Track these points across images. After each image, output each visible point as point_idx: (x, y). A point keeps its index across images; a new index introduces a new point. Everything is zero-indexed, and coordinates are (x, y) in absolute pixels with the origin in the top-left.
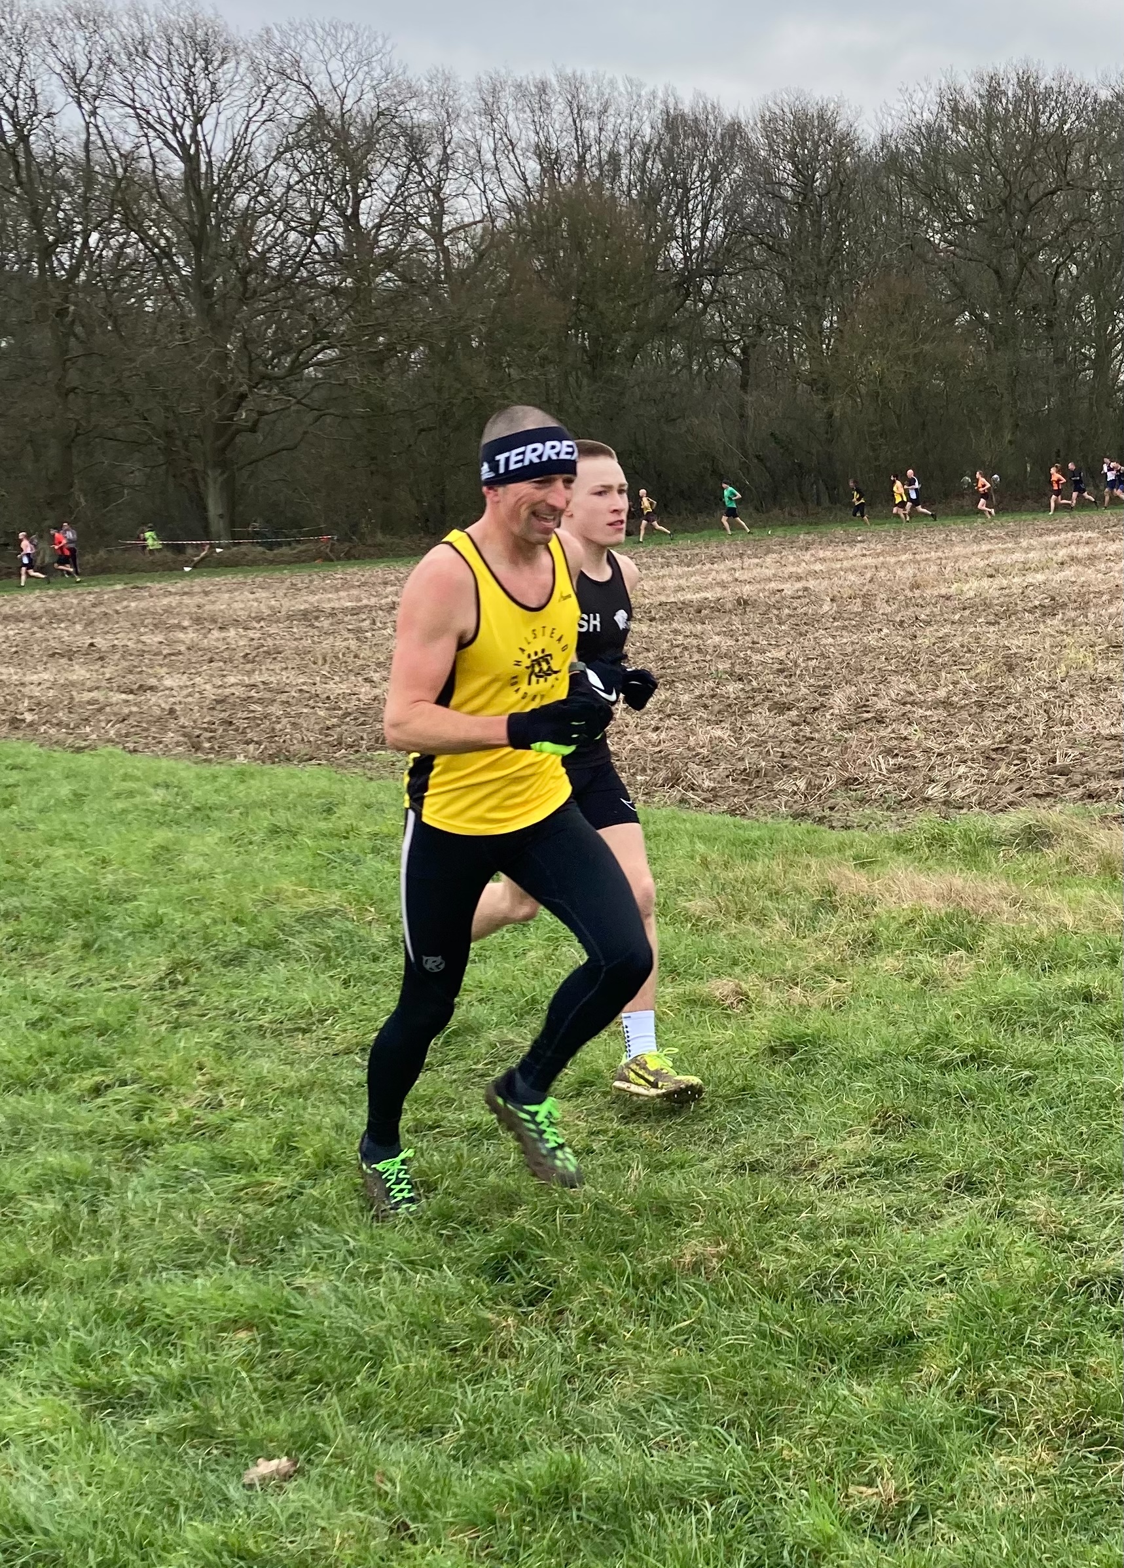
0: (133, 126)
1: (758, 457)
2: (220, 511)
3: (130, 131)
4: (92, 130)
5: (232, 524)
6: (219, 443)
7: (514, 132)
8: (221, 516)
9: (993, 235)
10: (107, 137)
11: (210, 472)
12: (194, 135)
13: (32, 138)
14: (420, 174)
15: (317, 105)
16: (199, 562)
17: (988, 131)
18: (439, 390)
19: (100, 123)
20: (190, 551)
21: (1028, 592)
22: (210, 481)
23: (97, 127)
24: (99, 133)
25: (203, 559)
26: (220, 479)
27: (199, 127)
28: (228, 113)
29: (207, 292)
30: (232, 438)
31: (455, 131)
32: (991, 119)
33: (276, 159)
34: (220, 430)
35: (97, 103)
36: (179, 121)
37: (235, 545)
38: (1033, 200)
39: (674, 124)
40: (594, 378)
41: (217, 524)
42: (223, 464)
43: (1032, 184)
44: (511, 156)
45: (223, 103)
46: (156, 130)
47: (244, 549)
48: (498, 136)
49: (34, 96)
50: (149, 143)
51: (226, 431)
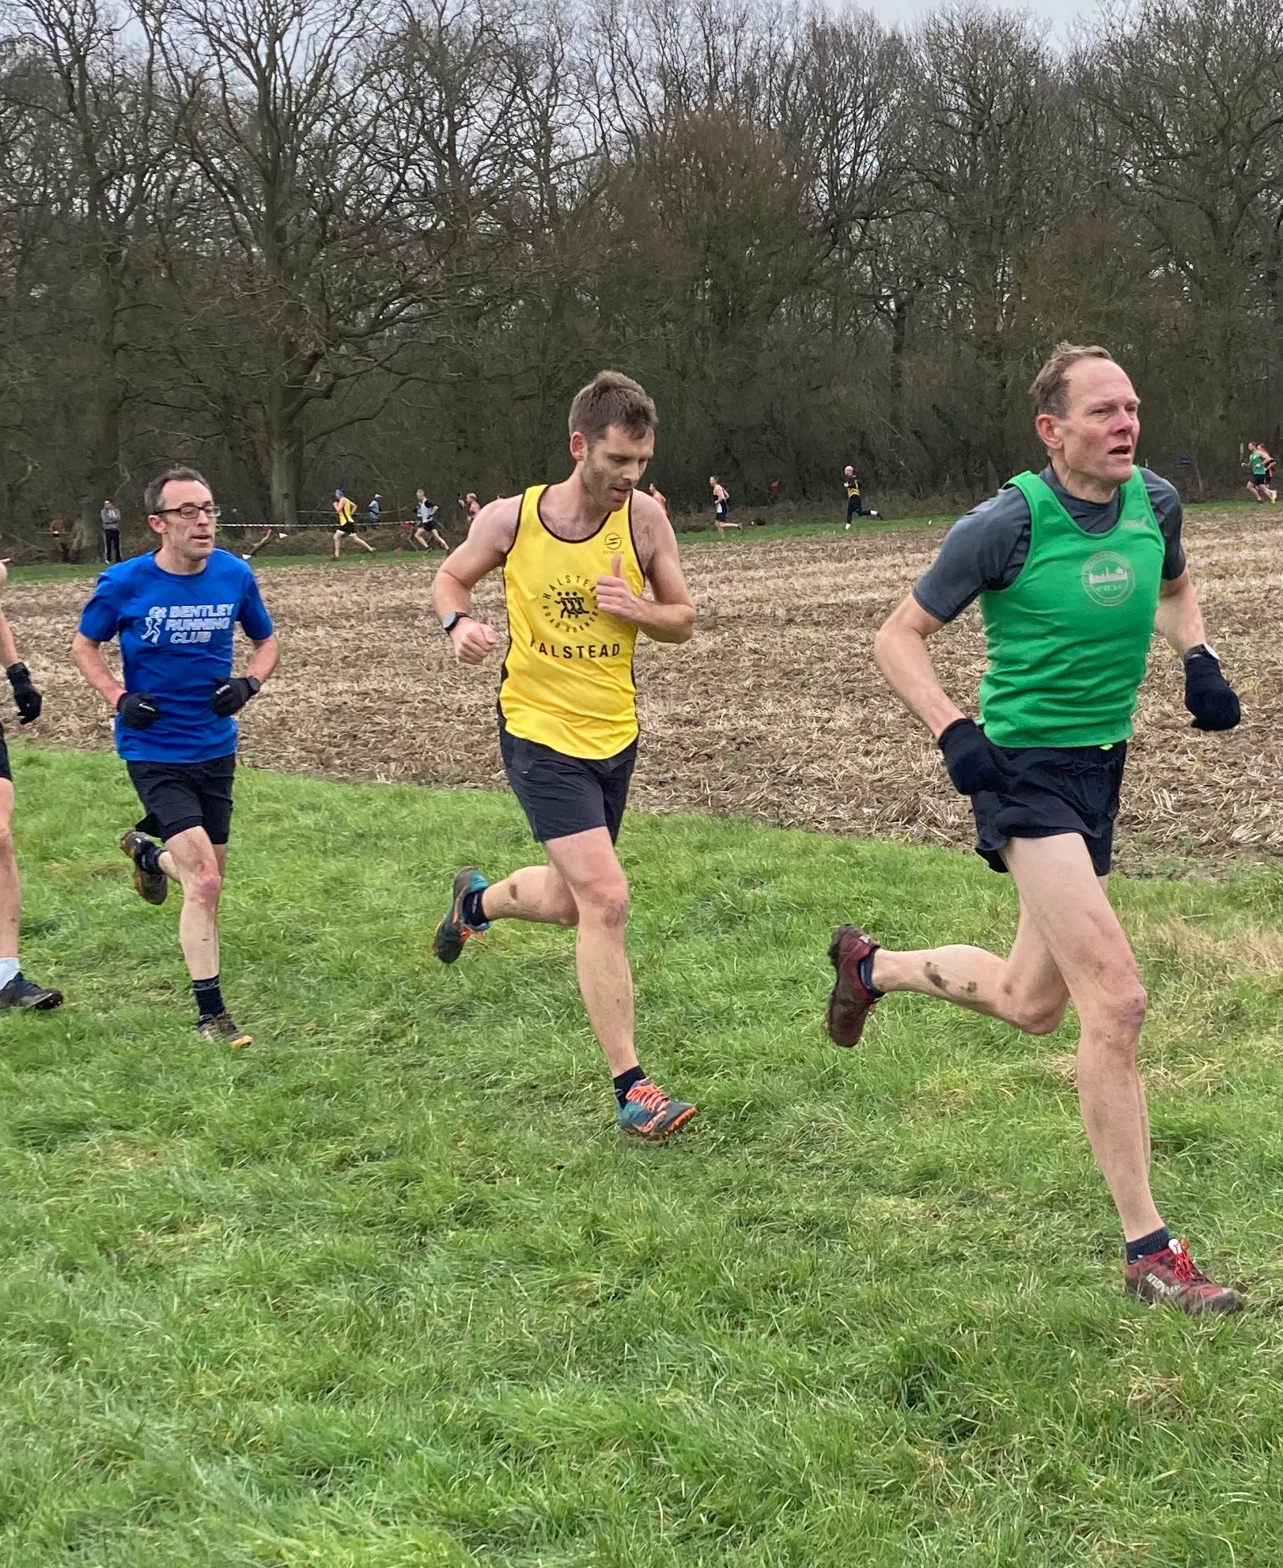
0: (203, 42)
1: (916, 433)
2: (285, 491)
3: (200, 49)
4: (157, 48)
5: (298, 504)
6: (287, 410)
7: (634, 50)
8: (286, 496)
9: (1206, 170)
10: (172, 56)
11: (275, 446)
12: (271, 54)
13: (89, 58)
14: (526, 99)
15: (412, 19)
16: (260, 548)
17: (1204, 47)
18: (543, 352)
19: (164, 40)
20: (249, 536)
21: (1272, 596)
22: (275, 455)
23: (161, 43)
24: (163, 50)
25: (264, 545)
26: (287, 452)
27: (278, 44)
28: (311, 29)
29: (279, 234)
30: (301, 407)
31: (567, 49)
32: (1206, 34)
33: (363, 82)
34: (289, 395)
35: (163, 17)
36: (254, 37)
37: (301, 529)
38: (1256, 129)
39: (823, 40)
40: (723, 340)
41: (281, 506)
42: (291, 435)
43: (1254, 111)
44: (632, 80)
45: (305, 18)
46: (227, 49)
47: (311, 534)
48: (616, 56)
49: (94, 12)
50: (220, 63)
51: (295, 396)
